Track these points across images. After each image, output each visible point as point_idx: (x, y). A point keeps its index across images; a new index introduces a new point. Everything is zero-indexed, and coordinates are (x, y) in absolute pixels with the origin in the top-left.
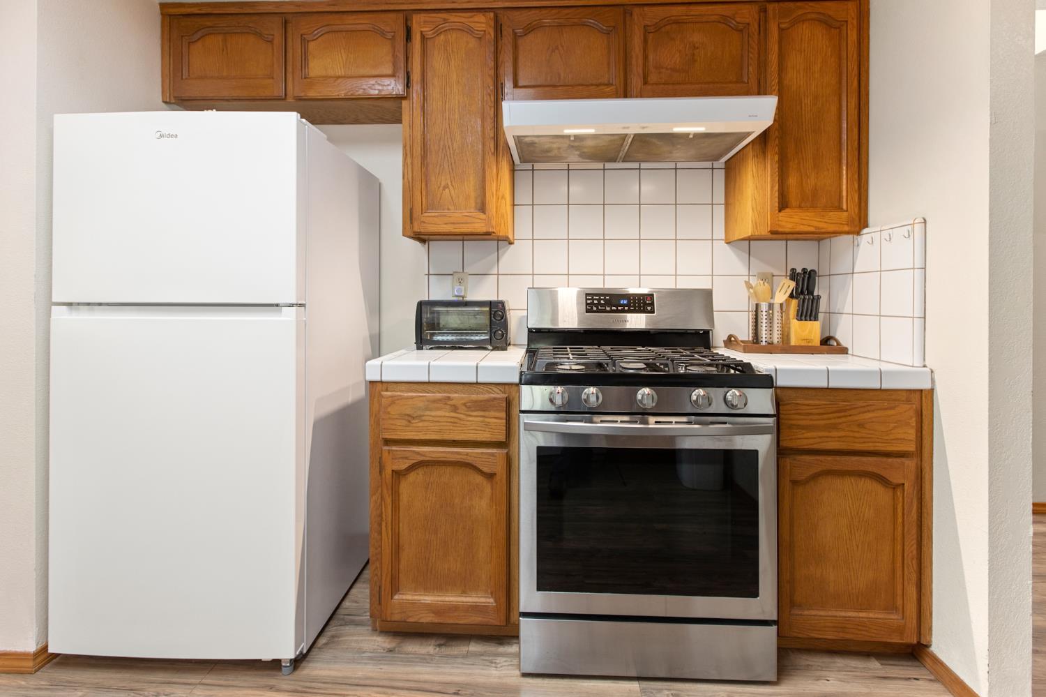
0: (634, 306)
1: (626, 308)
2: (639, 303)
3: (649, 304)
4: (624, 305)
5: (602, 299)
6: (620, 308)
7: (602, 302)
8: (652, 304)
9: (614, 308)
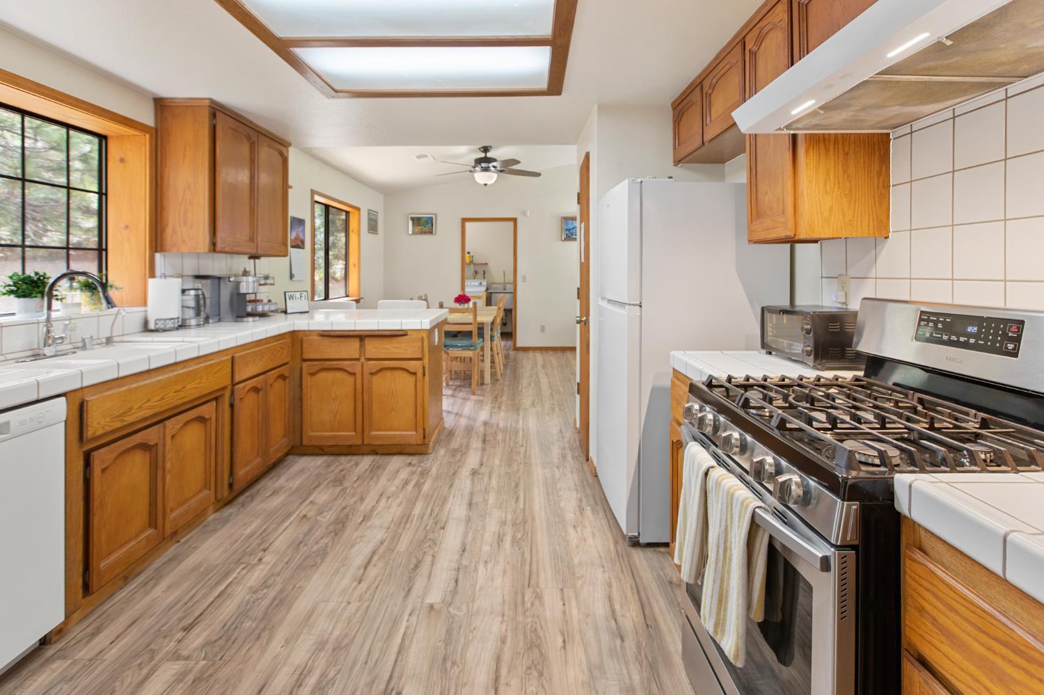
0: (986, 340)
1: (972, 341)
2: (996, 335)
3: (1012, 340)
4: (969, 335)
5: (941, 322)
6: (962, 339)
7: (940, 326)
8: (1017, 340)
9: (954, 338)
